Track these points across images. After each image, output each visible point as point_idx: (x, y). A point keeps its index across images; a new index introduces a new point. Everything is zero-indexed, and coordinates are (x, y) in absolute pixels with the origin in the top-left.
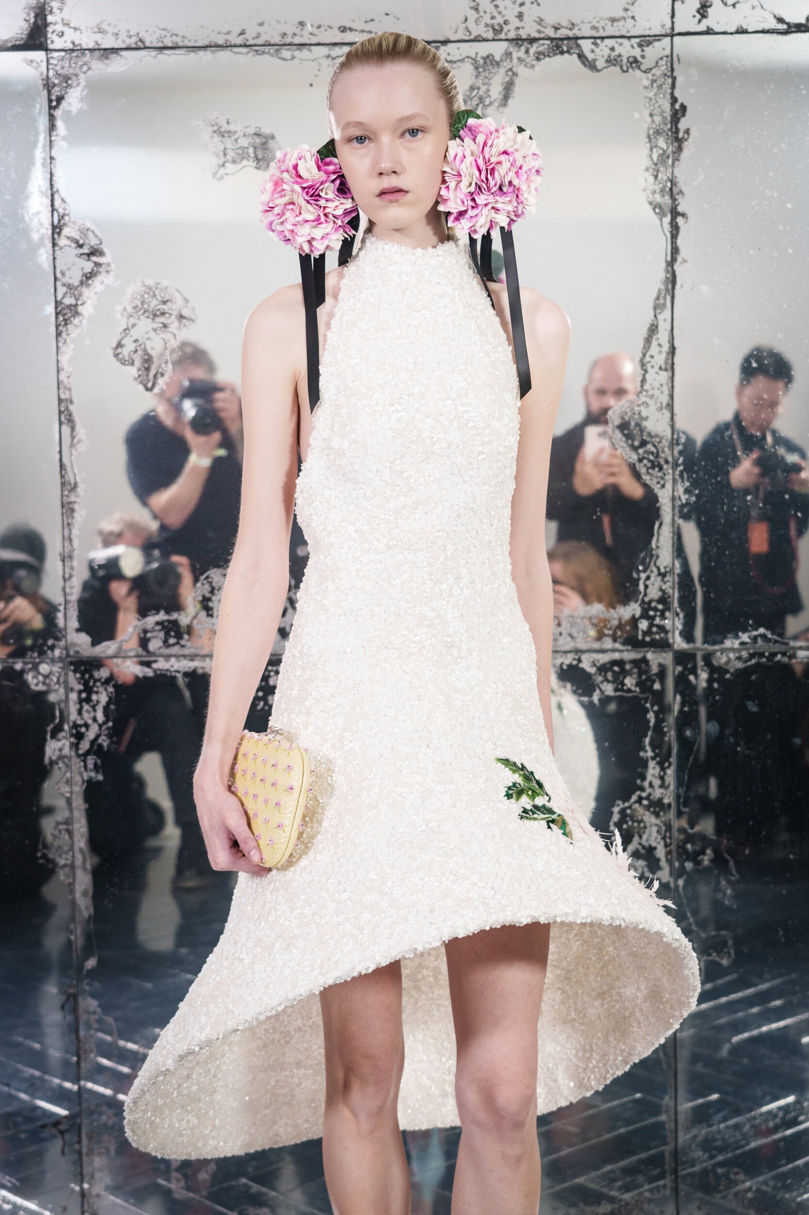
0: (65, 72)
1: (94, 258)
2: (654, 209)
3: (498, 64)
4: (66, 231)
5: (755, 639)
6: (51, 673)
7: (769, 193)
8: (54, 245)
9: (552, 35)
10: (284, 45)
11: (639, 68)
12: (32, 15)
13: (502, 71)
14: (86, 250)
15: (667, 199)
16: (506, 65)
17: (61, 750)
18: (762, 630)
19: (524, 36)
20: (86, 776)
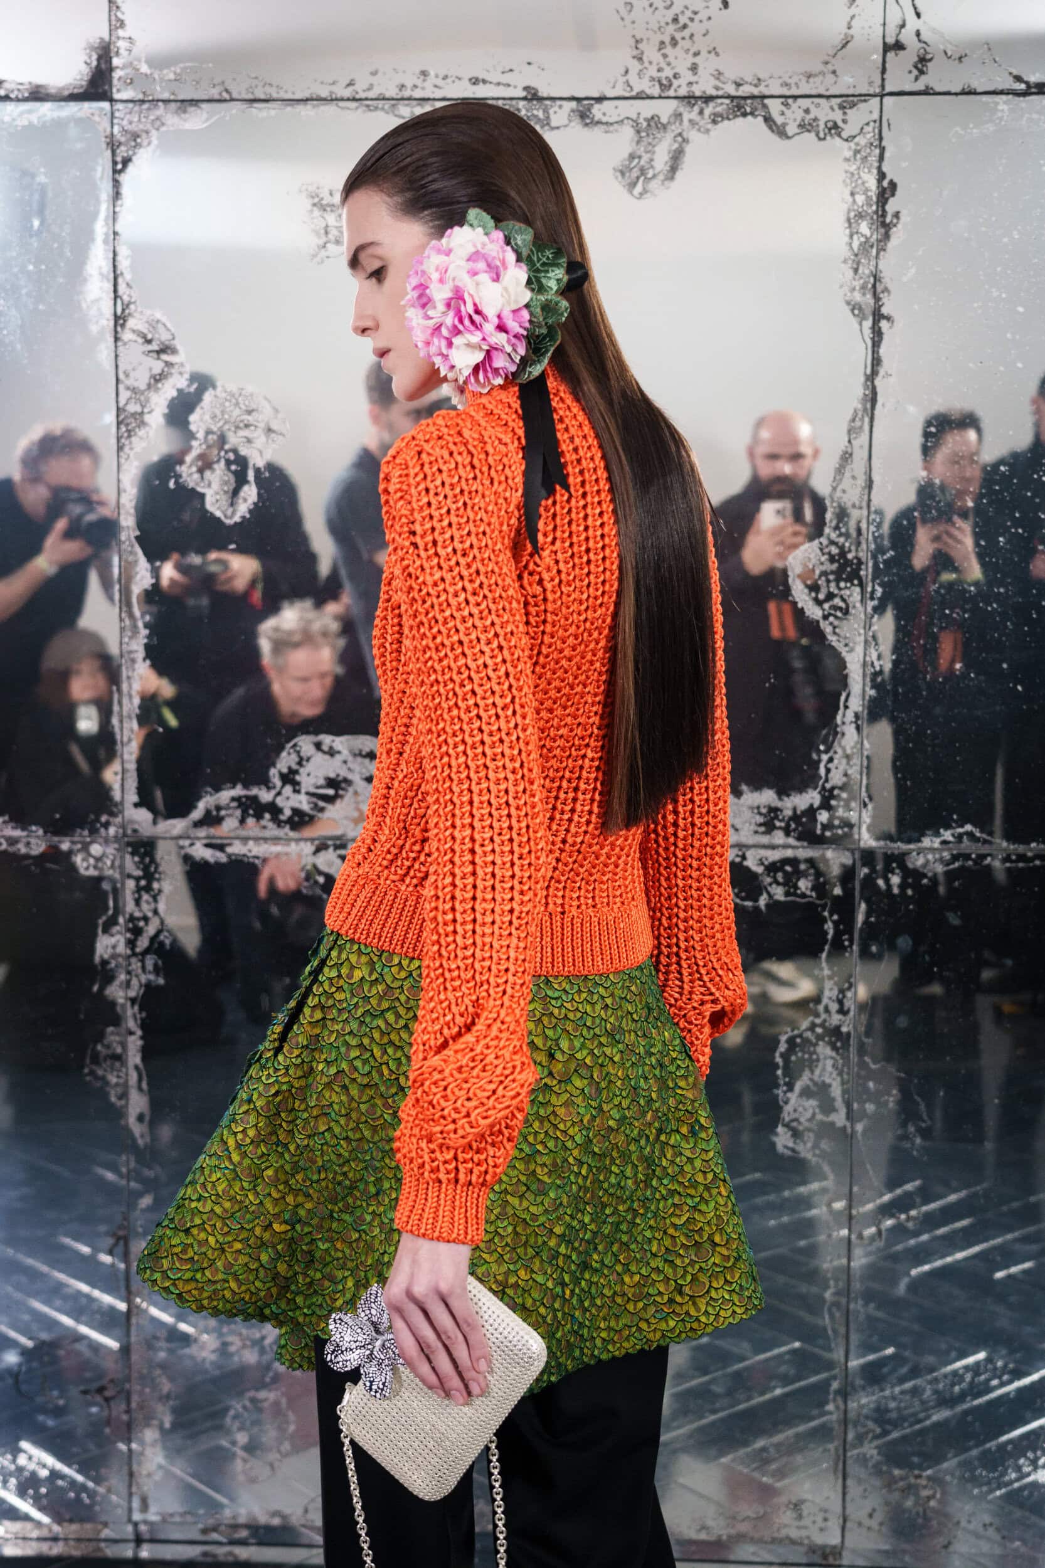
0: (133, 128)
1: (164, 357)
2: (852, 311)
3: (665, 127)
4: (131, 323)
5: (959, 838)
6: (104, 855)
7: (995, 294)
8: (116, 339)
9: (733, 93)
10: (402, 99)
11: (839, 135)
12: (95, 57)
13: (669, 136)
14: (155, 346)
15: (869, 299)
16: (675, 128)
17: (114, 947)
18: (968, 827)
19: (698, 94)
20: (144, 979)
